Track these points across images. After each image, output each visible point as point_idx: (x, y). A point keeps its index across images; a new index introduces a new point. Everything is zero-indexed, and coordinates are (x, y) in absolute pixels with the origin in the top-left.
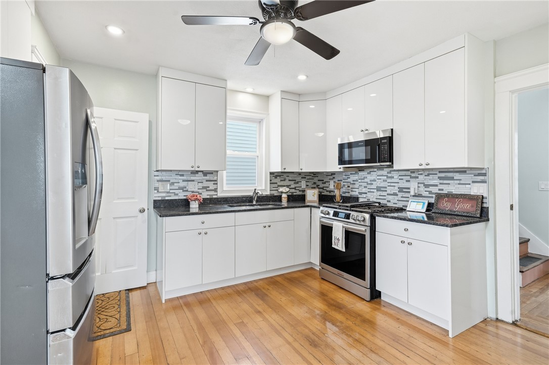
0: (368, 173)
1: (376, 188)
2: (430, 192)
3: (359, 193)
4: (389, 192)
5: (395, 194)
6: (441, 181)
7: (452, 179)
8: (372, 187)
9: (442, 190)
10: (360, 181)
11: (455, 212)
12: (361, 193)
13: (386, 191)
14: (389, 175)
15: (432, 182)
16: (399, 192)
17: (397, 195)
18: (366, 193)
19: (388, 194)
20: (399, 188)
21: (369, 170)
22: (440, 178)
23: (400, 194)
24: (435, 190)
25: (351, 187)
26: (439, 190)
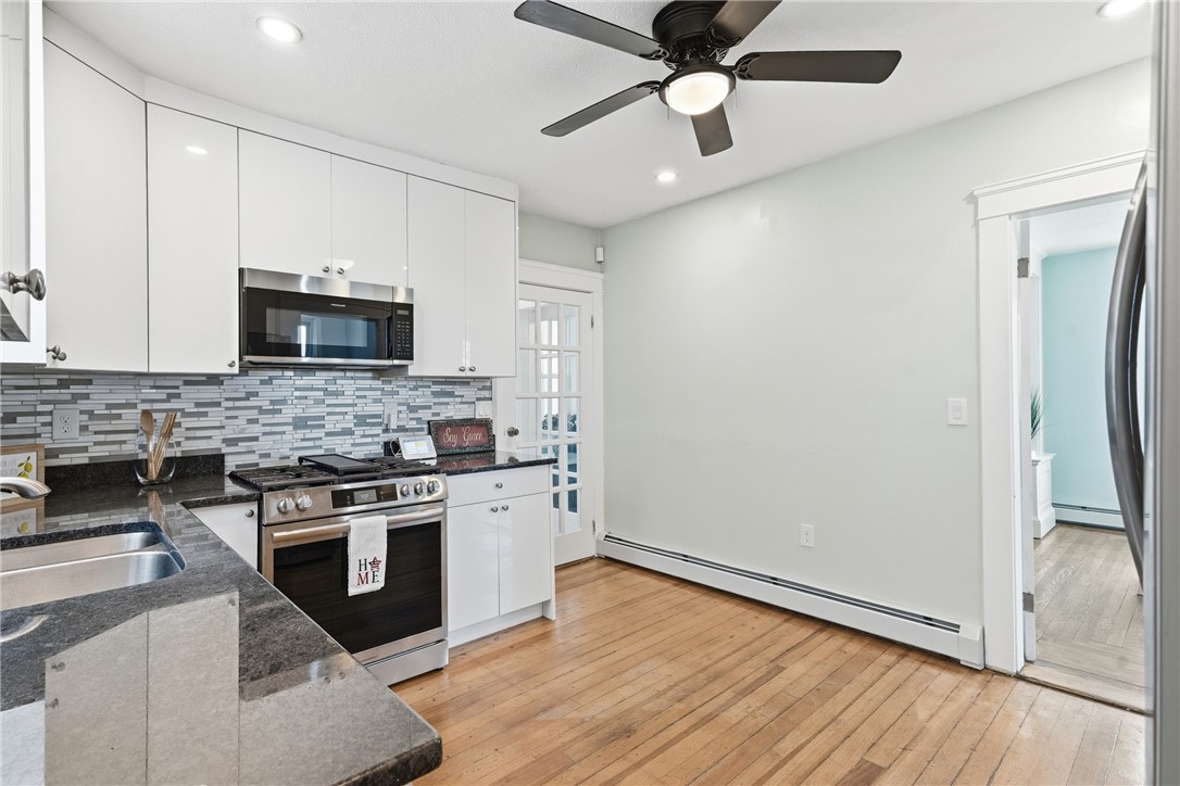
0: (263, 382)
1: (291, 420)
2: (419, 420)
3: (224, 441)
4: (329, 427)
5: (348, 432)
6: (437, 400)
7: (451, 394)
8: (278, 419)
9: (438, 414)
10: (230, 404)
11: (465, 448)
12: (229, 442)
13: (323, 426)
14: (331, 388)
15: (419, 402)
16: (355, 425)
17: (352, 433)
18: (256, 439)
19: (328, 434)
20: (355, 417)
21: (266, 374)
22: (435, 394)
23: (359, 431)
24: (426, 415)
25: (184, 425)
26: (434, 415)
